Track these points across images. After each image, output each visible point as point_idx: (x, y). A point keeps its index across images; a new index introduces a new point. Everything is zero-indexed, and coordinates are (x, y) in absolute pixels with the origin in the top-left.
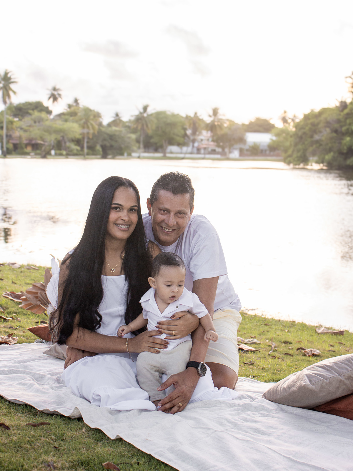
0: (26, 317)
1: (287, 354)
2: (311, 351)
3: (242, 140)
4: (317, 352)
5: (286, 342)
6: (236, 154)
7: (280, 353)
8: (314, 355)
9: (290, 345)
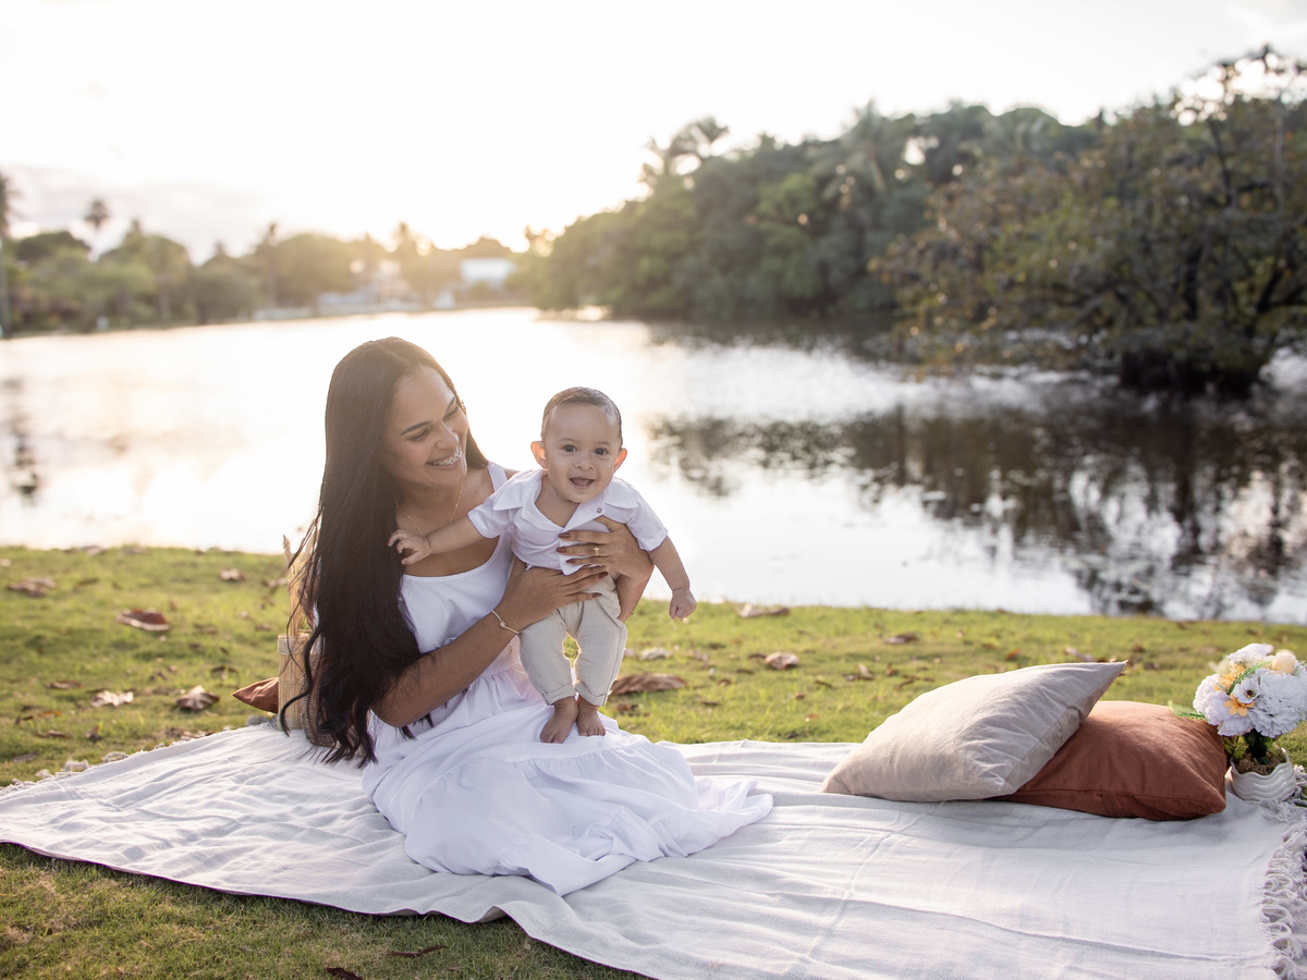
0: (185, 661)
1: (740, 671)
2: (780, 658)
3: (455, 275)
4: (792, 659)
5: (714, 646)
6: (446, 299)
7: (723, 670)
8: (790, 667)
9: (724, 651)
